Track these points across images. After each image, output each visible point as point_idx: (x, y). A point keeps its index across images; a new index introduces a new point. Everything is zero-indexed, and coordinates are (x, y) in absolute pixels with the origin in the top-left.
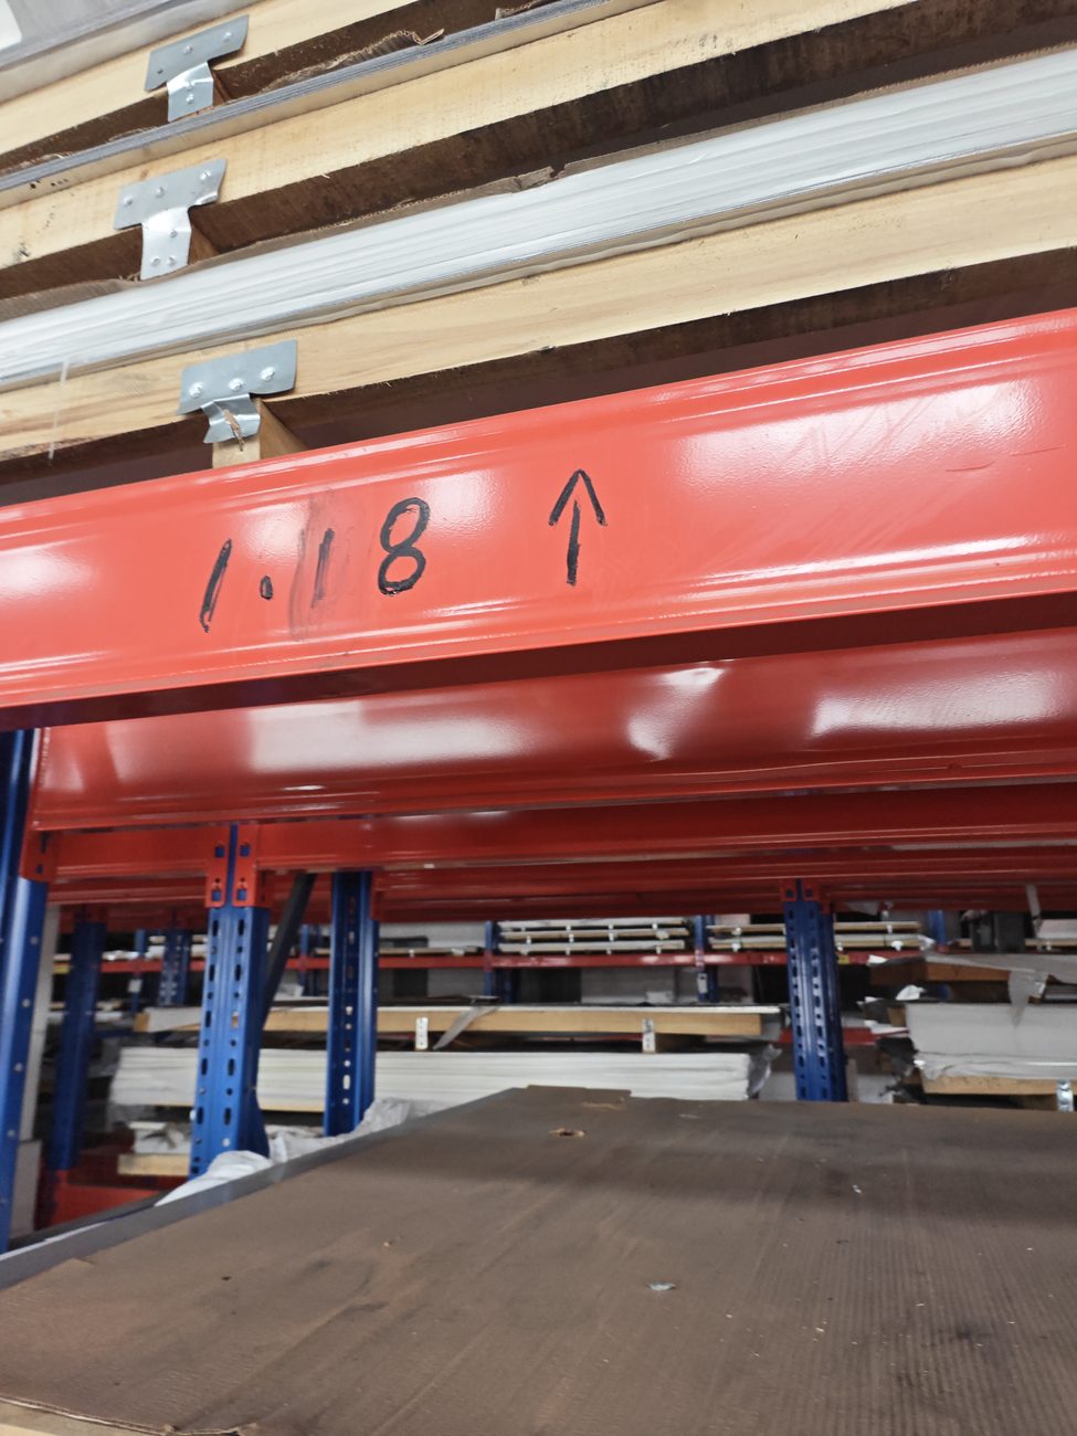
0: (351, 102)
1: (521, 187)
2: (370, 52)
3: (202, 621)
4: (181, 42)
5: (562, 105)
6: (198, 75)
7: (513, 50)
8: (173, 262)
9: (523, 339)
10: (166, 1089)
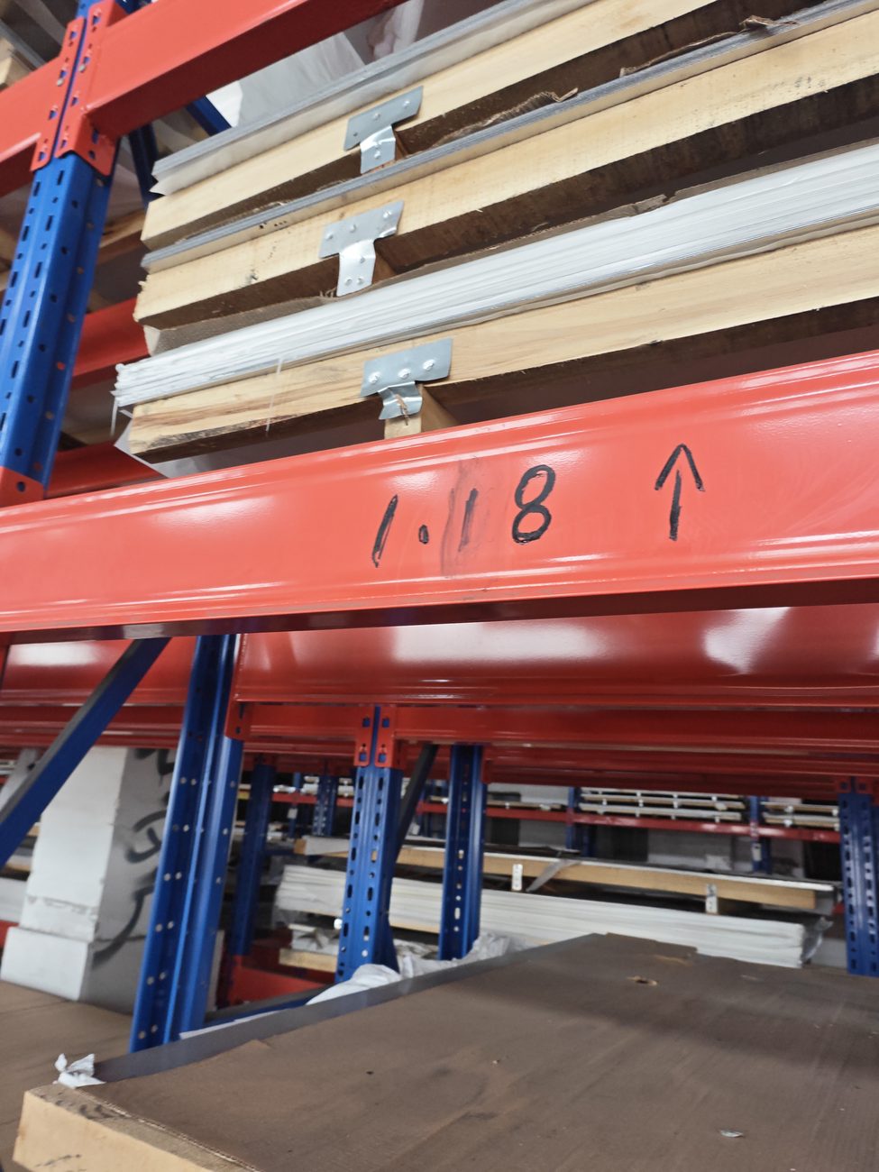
0: (501, 151)
1: (637, 212)
2: (518, 111)
3: (373, 558)
4: (372, 110)
5: (674, 143)
6: (385, 136)
7: (634, 101)
8: (361, 282)
9: (634, 335)
10: (316, 901)
